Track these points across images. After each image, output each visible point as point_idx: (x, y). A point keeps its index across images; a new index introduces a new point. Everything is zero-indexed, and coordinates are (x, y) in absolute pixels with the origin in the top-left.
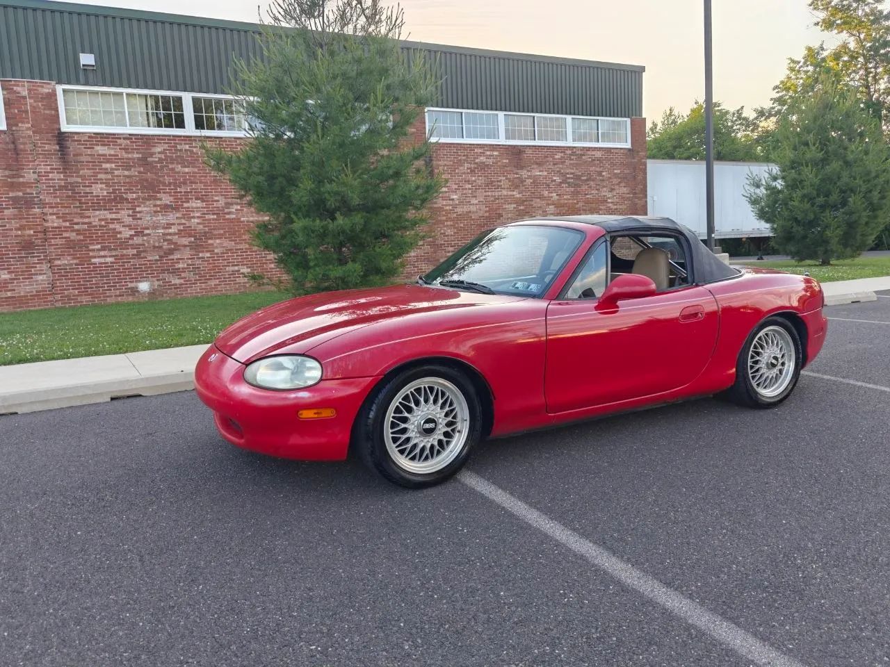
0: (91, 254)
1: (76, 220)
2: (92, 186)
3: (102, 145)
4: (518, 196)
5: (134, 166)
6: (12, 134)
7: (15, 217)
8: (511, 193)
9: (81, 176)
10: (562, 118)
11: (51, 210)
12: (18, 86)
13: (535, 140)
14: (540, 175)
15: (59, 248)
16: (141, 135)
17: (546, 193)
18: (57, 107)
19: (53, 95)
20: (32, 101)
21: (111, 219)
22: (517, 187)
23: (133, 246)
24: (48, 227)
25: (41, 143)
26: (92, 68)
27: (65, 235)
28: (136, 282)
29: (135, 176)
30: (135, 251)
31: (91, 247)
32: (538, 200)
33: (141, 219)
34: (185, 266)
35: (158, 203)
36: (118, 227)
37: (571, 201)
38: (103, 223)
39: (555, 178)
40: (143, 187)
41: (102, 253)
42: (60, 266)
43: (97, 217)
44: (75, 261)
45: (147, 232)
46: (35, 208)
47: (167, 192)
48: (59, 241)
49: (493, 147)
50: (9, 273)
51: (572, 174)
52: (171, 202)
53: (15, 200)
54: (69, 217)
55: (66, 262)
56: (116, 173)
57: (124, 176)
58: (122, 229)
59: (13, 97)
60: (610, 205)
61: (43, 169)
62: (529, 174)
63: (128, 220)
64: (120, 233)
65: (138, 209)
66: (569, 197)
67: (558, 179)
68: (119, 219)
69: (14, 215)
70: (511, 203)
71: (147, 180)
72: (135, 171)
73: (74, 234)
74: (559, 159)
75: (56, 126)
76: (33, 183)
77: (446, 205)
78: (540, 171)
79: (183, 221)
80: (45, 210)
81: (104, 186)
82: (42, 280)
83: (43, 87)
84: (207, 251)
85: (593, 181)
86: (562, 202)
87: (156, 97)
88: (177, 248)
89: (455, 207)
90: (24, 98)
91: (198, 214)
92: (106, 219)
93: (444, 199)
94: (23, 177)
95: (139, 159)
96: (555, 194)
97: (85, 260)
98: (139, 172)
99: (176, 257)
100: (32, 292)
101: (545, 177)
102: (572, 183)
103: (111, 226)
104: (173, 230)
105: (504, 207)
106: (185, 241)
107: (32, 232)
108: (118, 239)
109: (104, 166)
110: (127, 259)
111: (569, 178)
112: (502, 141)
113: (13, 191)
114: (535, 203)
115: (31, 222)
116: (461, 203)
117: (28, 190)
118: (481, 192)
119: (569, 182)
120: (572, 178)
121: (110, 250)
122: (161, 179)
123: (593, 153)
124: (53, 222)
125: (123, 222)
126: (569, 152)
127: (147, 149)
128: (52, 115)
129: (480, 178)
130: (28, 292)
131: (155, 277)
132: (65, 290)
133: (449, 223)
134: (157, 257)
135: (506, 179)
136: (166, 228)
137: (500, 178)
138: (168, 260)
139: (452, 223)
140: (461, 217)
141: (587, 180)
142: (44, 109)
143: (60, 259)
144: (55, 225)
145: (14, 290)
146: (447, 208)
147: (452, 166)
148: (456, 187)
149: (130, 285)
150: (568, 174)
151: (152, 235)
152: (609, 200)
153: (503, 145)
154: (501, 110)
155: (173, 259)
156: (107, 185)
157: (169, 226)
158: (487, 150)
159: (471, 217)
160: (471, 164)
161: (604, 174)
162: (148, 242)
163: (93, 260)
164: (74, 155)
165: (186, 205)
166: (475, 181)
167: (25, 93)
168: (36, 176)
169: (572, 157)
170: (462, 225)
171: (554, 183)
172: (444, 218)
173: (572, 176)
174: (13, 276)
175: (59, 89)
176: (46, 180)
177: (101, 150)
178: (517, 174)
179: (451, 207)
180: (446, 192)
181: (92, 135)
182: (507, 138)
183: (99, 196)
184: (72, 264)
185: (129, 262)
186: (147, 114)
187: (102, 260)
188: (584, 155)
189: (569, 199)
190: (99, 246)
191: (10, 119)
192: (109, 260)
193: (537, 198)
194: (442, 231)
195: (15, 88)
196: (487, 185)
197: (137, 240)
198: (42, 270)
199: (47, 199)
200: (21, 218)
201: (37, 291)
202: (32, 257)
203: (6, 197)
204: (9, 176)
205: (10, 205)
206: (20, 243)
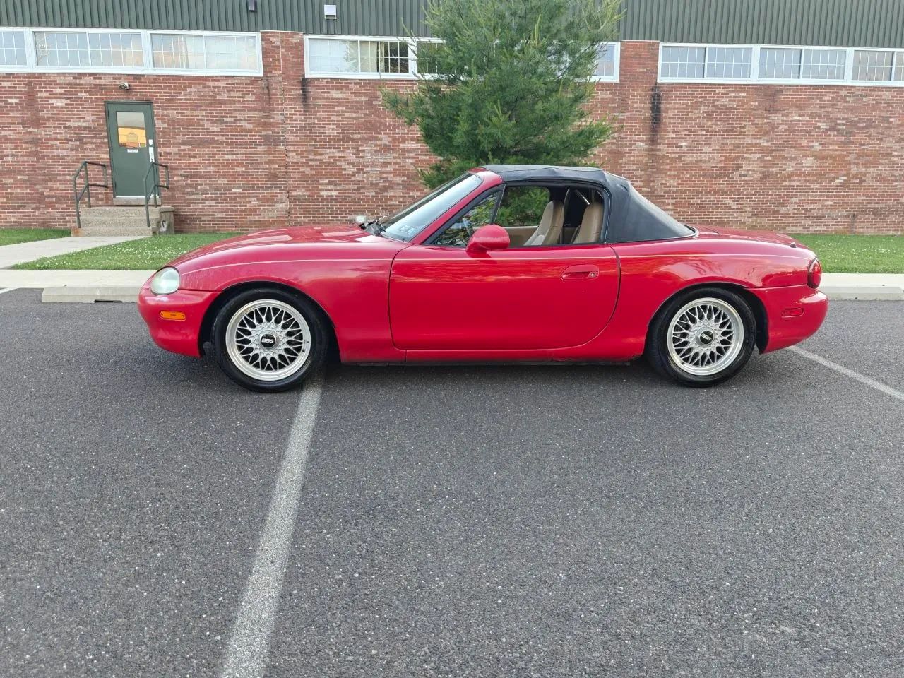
0: (320, 187)
1: (311, 157)
2: (325, 127)
3: (336, 90)
4: (765, 144)
5: (361, 109)
6: (267, 80)
7: (266, 153)
8: (758, 141)
9: (317, 118)
10: (842, 51)
11: (292, 148)
12: (273, 36)
13: (799, 77)
14: (800, 121)
15: (296, 181)
16: (369, 80)
17: (804, 142)
18: (303, 56)
19: (301, 44)
20: (283, 50)
21: (339, 157)
22: (766, 134)
23: (355, 183)
24: (289, 163)
25: (289, 88)
26: (333, 18)
27: (302, 170)
28: (355, 214)
29: (362, 118)
30: (355, 187)
31: (321, 181)
32: (793, 150)
33: (362, 157)
34: (397, 203)
35: (379, 143)
36: (344, 164)
37: (837, 153)
38: (332, 160)
39: (819, 124)
40: (368, 128)
41: (329, 187)
42: (295, 196)
43: (327, 154)
44: (308, 193)
45: (366, 169)
46: (280, 145)
47: (387, 134)
48: (296, 175)
49: (740, 87)
50: (258, 200)
51: (844, 119)
52: (389, 142)
53: (266, 138)
54: (305, 155)
55: (301, 193)
56: (346, 115)
57: (352, 118)
58: (347, 166)
59: (269, 47)
60: (896, 159)
61: (290, 111)
62: (784, 118)
63: (353, 159)
64: (345, 169)
65: (361, 148)
66: (836, 147)
67: (823, 125)
68: (345, 157)
69: (265, 151)
70: (756, 153)
71: (370, 122)
72: (361, 114)
73: (308, 169)
74: (829, 101)
75: (302, 73)
76: (279, 123)
77: (671, 153)
78: (800, 116)
79: (398, 161)
80: (288, 148)
81: (335, 127)
82: (282, 208)
83: (292, 37)
84: (417, 191)
85: (874, 128)
86: (826, 153)
87: (386, 44)
88: (391, 185)
89: (682, 155)
90: (278, 47)
91: (412, 155)
92: (335, 157)
93: (669, 145)
94: (274, 118)
95: (365, 102)
96: (817, 144)
97: (314, 193)
98: (365, 115)
99: (389, 194)
100: (273, 217)
101: (806, 123)
102: (844, 130)
103: (338, 163)
104: (389, 169)
105: (745, 156)
106: (399, 179)
107: (276, 166)
108: (343, 175)
109: (337, 108)
110: (348, 193)
111: (840, 124)
112: (754, 79)
113: (264, 130)
114: (789, 153)
115: (277, 157)
116: (691, 150)
118: (718, 139)
119: (839, 130)
120: (844, 125)
121: (336, 185)
122: (383, 121)
123: (880, 93)
124: (293, 158)
125: (348, 160)
126: (844, 93)
127: (373, 93)
128: (298, 63)
129: (719, 123)
130: (272, 217)
131: (370, 211)
132: (298, 217)
133: (672, 173)
134: (374, 194)
135: (752, 124)
136: (382, 167)
137: (744, 123)
138: (383, 196)
139: (676, 173)
140: (687, 167)
141: (866, 127)
142: (293, 57)
143: (295, 190)
144: (295, 160)
145: (260, 215)
146: (673, 156)
147: (683, 108)
148: (687, 132)
149: (350, 217)
150: (839, 119)
151: (371, 172)
152: (895, 153)
153: (753, 85)
154: (757, 42)
155: (387, 196)
156: (338, 126)
157: (386, 165)
158: (733, 91)
159: (701, 167)
160: (709, 106)
161: (891, 120)
162: (367, 179)
163: (322, 193)
164: (314, 99)
165: (402, 146)
166: (711, 127)
167: (279, 43)
168: (283, 118)
169: (848, 99)
170: (688, 176)
171: (817, 130)
172: (668, 167)
173: (844, 122)
174: (260, 203)
175: (306, 37)
176: (290, 121)
177: (335, 94)
178: (767, 118)
179: (677, 156)
180: (673, 138)
181: (329, 80)
182: (761, 75)
183: (330, 136)
184: (304, 196)
185: (350, 197)
186: (378, 59)
187: (329, 193)
188: (865, 96)
189: (837, 150)
190: (327, 181)
191: (266, 67)
192: (334, 193)
193: (791, 147)
194: (664, 182)
195: (271, 39)
196: (726, 131)
197: (358, 177)
198: (282, 200)
199: (291, 138)
200: (269, 154)
201: (277, 217)
202: (275, 188)
203: (259, 136)
204: (262, 118)
205: (262, 142)
206: (267, 175)
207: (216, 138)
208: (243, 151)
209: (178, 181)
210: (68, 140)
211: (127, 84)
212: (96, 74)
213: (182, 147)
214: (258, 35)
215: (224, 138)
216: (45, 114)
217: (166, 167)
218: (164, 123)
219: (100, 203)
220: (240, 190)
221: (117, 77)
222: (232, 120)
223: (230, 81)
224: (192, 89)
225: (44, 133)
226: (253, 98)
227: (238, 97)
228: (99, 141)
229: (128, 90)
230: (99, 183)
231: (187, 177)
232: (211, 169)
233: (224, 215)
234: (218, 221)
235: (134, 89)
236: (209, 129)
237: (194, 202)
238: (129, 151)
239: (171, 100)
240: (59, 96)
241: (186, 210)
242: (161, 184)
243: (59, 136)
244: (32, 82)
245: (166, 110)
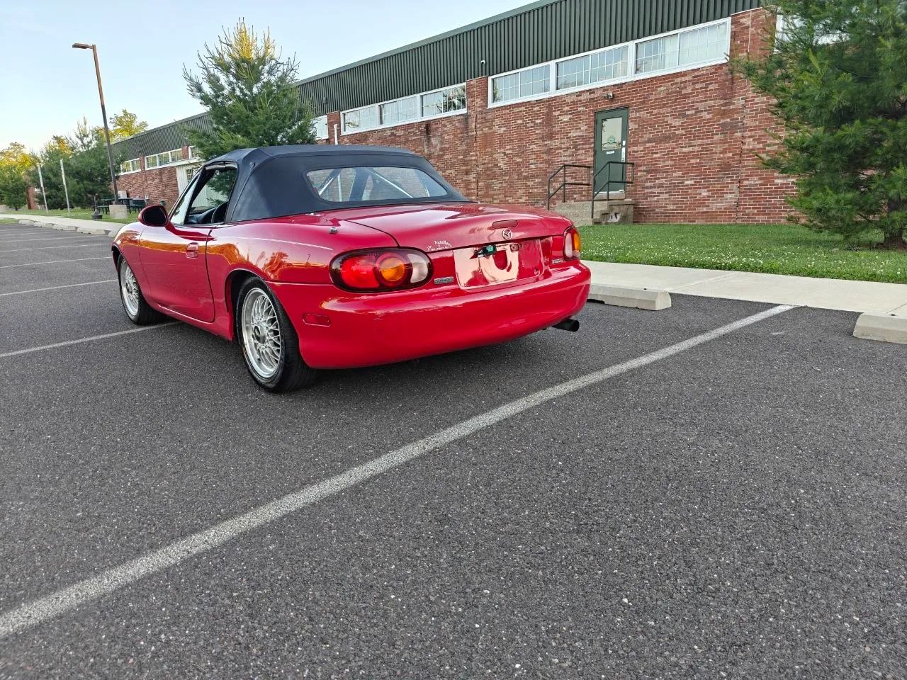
1: (768, 142)
6: (732, 65)
7: (721, 142)
11: (749, 134)
12: (744, 17)
15: (749, 169)
19: (774, 23)
20: (753, 29)
24: (745, 150)
42: (746, 186)
44: (760, 182)
46: (737, 132)
48: (751, 163)
50: (708, 191)
53: (724, 125)
54: (763, 139)
55: (752, 182)
59: (739, 29)
61: (752, 95)
69: (720, 140)
76: (740, 109)
80: (745, 134)
82: (731, 198)
83: (765, 13)
90: (748, 28)
94: (734, 104)
97: (770, 181)
100: (721, 209)
107: (731, 155)
113: (723, 118)
115: (732, 145)
117: (735, 116)
124: (749, 145)
130: (719, 209)
132: (747, 208)
142: (763, 35)
143: (748, 179)
144: (751, 147)
145: (709, 206)
163: (778, 181)
167: (749, 23)
168: (743, 102)
174: (710, 194)
176: (751, 104)
184: (756, 185)
187: (786, 181)
191: (733, 51)
192: (791, 181)
195: (742, 20)
198: (732, 190)
199: (748, 122)
200: (725, 143)
201: (725, 208)
202: (727, 178)
203: (717, 125)
204: (722, 105)
205: (719, 131)
206: (720, 165)
207: (677, 132)
208: (700, 142)
209: (641, 176)
210: (568, 148)
211: (611, 94)
212: (590, 90)
213: (648, 145)
214: (728, 20)
215: (683, 132)
216: (557, 129)
217: (633, 164)
218: (635, 124)
219: (583, 198)
220: (692, 182)
221: (605, 89)
222: (693, 112)
223: (696, 74)
224: (662, 88)
225: (555, 143)
226: (716, 86)
227: (701, 88)
228: (587, 146)
229: (612, 99)
230: (584, 182)
231: (648, 172)
232: (669, 163)
233: (675, 207)
234: (669, 213)
235: (618, 97)
236: (671, 124)
237: (652, 195)
238: (607, 153)
239: (643, 103)
240: (566, 113)
241: (644, 203)
242: (628, 180)
243: (563, 146)
244: (551, 103)
245: (639, 112)
